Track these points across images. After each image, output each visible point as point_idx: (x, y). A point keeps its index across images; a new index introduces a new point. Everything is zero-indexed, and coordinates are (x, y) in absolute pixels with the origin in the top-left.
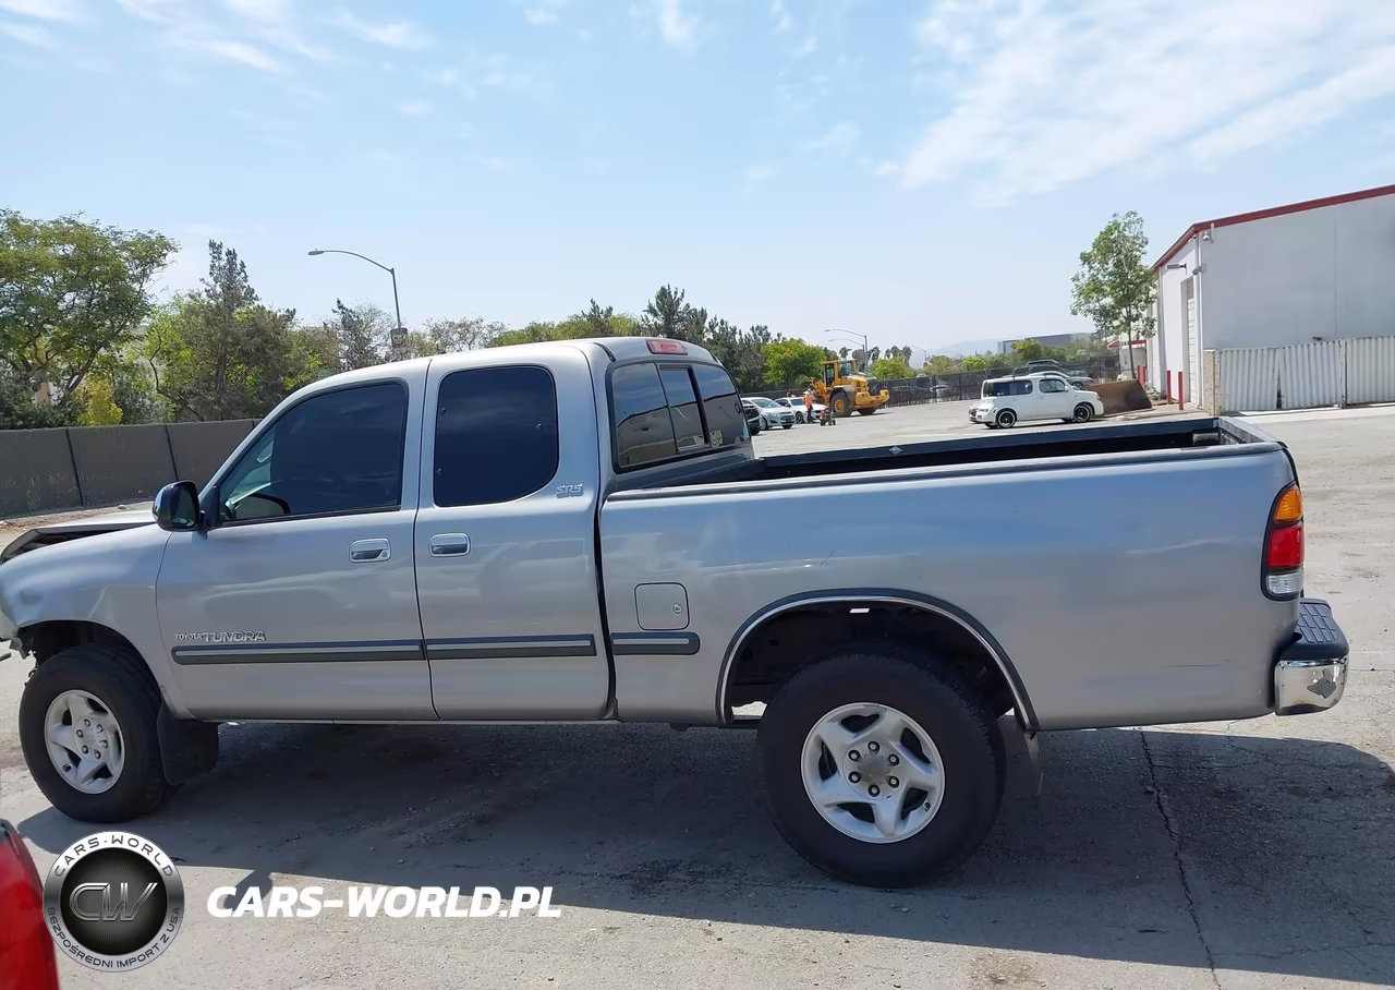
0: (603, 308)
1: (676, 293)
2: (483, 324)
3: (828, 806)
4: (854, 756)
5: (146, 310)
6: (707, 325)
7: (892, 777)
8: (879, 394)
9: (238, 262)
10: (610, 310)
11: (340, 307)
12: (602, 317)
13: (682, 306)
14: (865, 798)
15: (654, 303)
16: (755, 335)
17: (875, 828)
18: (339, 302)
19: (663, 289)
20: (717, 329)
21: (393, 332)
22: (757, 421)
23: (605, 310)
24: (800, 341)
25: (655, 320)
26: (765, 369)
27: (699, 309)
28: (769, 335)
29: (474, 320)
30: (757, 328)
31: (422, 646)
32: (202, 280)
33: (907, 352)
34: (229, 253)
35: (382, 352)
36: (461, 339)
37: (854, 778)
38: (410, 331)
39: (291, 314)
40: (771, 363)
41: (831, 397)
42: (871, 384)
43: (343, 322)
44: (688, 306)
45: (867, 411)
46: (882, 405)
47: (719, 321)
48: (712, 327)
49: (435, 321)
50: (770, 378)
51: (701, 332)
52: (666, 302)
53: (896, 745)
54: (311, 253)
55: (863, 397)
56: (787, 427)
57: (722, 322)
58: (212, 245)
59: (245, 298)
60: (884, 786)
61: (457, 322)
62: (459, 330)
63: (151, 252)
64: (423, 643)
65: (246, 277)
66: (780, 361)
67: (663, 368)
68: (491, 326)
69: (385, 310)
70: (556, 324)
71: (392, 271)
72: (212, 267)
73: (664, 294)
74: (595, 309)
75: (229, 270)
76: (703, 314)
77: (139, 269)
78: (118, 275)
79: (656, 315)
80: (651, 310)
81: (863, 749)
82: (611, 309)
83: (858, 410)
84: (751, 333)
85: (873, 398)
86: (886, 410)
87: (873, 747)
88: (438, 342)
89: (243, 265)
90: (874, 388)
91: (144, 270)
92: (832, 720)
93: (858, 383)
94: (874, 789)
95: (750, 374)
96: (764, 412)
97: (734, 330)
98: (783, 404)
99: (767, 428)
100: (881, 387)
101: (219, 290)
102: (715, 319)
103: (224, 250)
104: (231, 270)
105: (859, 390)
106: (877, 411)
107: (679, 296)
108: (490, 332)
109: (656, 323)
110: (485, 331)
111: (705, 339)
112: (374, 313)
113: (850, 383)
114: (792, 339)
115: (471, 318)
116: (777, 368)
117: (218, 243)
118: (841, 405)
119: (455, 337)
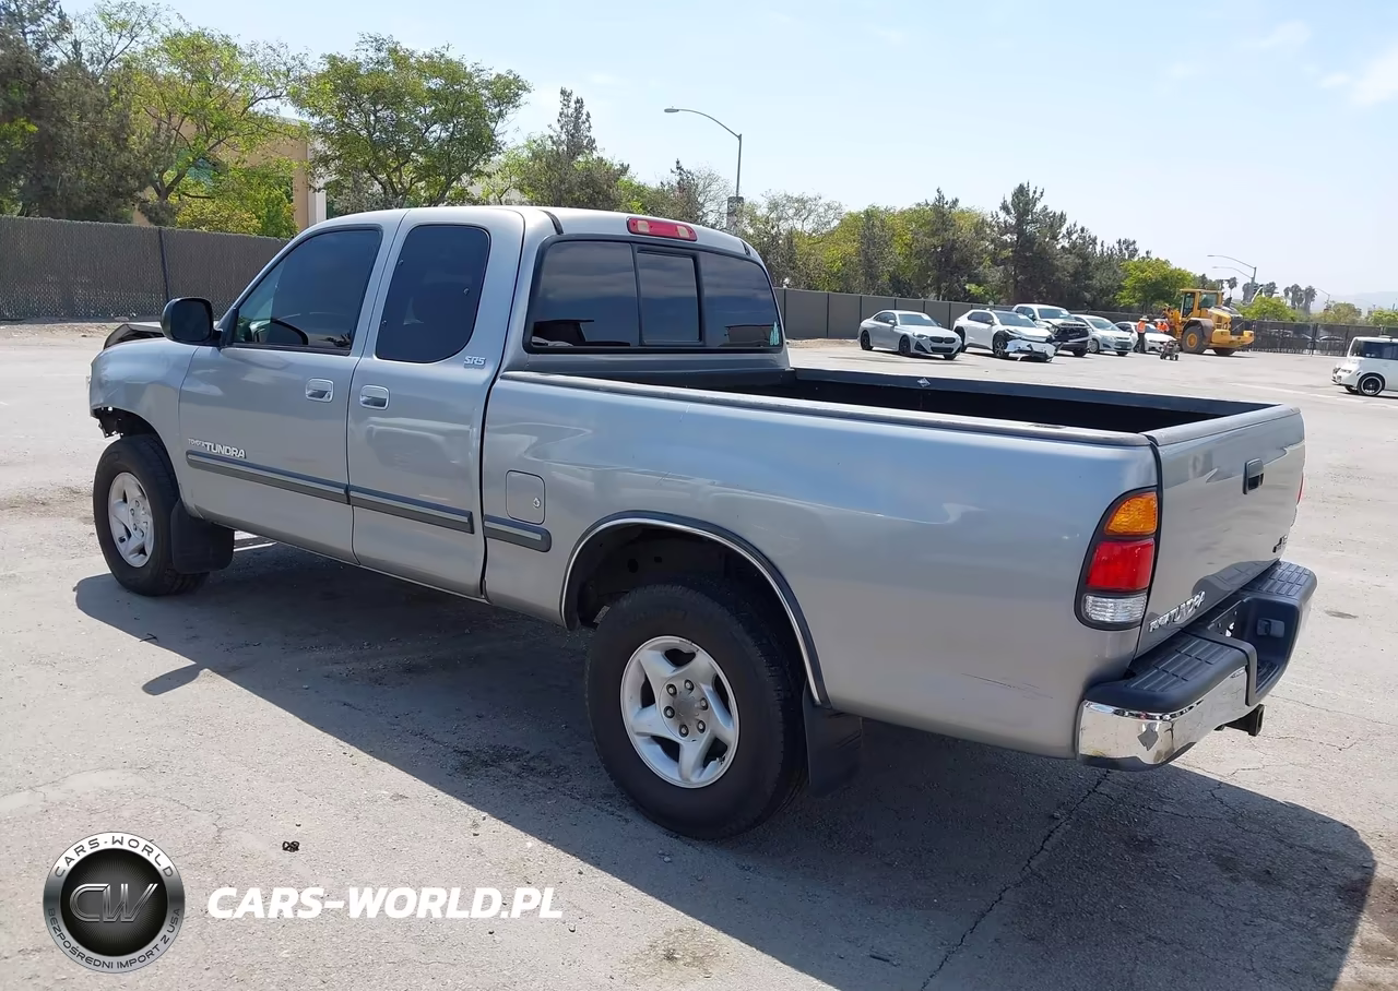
0: (949, 198)
1: (1035, 192)
2: (821, 202)
3: (639, 734)
4: (671, 690)
5: (497, 149)
6: (1064, 230)
7: (701, 721)
8: (1242, 335)
9: (584, 112)
10: (955, 202)
11: (678, 168)
12: (946, 206)
13: (1039, 207)
14: (674, 736)
15: (1009, 200)
16: (1121, 250)
17: (676, 769)
18: (678, 162)
19: (1021, 186)
20: (1074, 237)
21: (730, 200)
22: (1085, 342)
23: (950, 200)
24: (1166, 262)
25: (1007, 218)
26: (1121, 288)
27: (1058, 213)
28: (1136, 251)
29: (812, 196)
30: (1125, 242)
31: (347, 491)
32: (550, 126)
33: (1310, 293)
34: (577, 102)
35: (711, 219)
36: (795, 215)
37: (669, 713)
38: (747, 201)
39: (624, 170)
40: (1128, 283)
41: (1185, 329)
42: (1234, 321)
43: (679, 183)
44: (1045, 208)
45: (1223, 351)
46: (1245, 348)
47: (1079, 228)
48: (1069, 234)
49: (773, 192)
50: (1124, 298)
51: (1054, 237)
52: (1022, 200)
53: (707, 689)
54: (667, 111)
55: (1221, 335)
56: (1121, 354)
57: (1082, 230)
58: (563, 92)
59: (586, 147)
60: (693, 728)
61: (795, 196)
62: (796, 205)
63: (508, 92)
64: (347, 489)
65: (590, 127)
66: (1139, 280)
67: (642, 251)
68: (828, 205)
69: (723, 176)
70: (898, 209)
71: (740, 137)
72: (561, 114)
73: (1021, 191)
74: (941, 198)
75: (575, 120)
76: (1062, 218)
77: (498, 109)
78: (479, 114)
79: (1008, 213)
80: (1005, 208)
81: (680, 685)
82: (957, 200)
83: (1214, 349)
84: (1117, 246)
85: (1234, 338)
86: (1250, 353)
87: (688, 686)
88: (773, 215)
89: (588, 115)
90: (1237, 326)
91: (501, 110)
92: (653, 648)
93: (1220, 319)
94: (684, 730)
95: (1104, 291)
96: (1098, 333)
97: (1094, 241)
98: (1124, 328)
99: (1098, 352)
100: (1248, 326)
101: (564, 137)
102: (1075, 225)
103: (574, 98)
104: (577, 118)
105: (1219, 327)
106: (1236, 354)
107: (1037, 195)
108: (826, 211)
109: (1005, 222)
110: (821, 210)
111: (1059, 247)
112: (712, 178)
113: (1210, 317)
114: (1158, 259)
115: (810, 194)
116: (1134, 288)
117: (569, 91)
118: (1192, 339)
119: (791, 212)
